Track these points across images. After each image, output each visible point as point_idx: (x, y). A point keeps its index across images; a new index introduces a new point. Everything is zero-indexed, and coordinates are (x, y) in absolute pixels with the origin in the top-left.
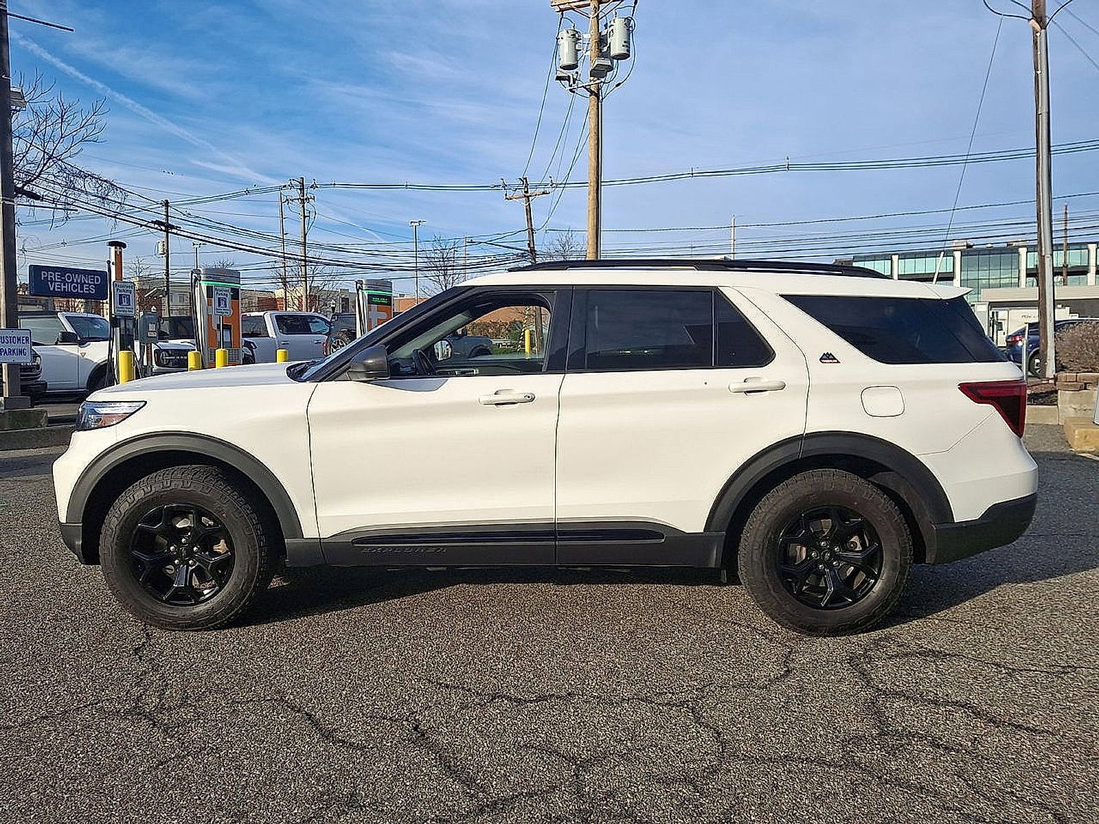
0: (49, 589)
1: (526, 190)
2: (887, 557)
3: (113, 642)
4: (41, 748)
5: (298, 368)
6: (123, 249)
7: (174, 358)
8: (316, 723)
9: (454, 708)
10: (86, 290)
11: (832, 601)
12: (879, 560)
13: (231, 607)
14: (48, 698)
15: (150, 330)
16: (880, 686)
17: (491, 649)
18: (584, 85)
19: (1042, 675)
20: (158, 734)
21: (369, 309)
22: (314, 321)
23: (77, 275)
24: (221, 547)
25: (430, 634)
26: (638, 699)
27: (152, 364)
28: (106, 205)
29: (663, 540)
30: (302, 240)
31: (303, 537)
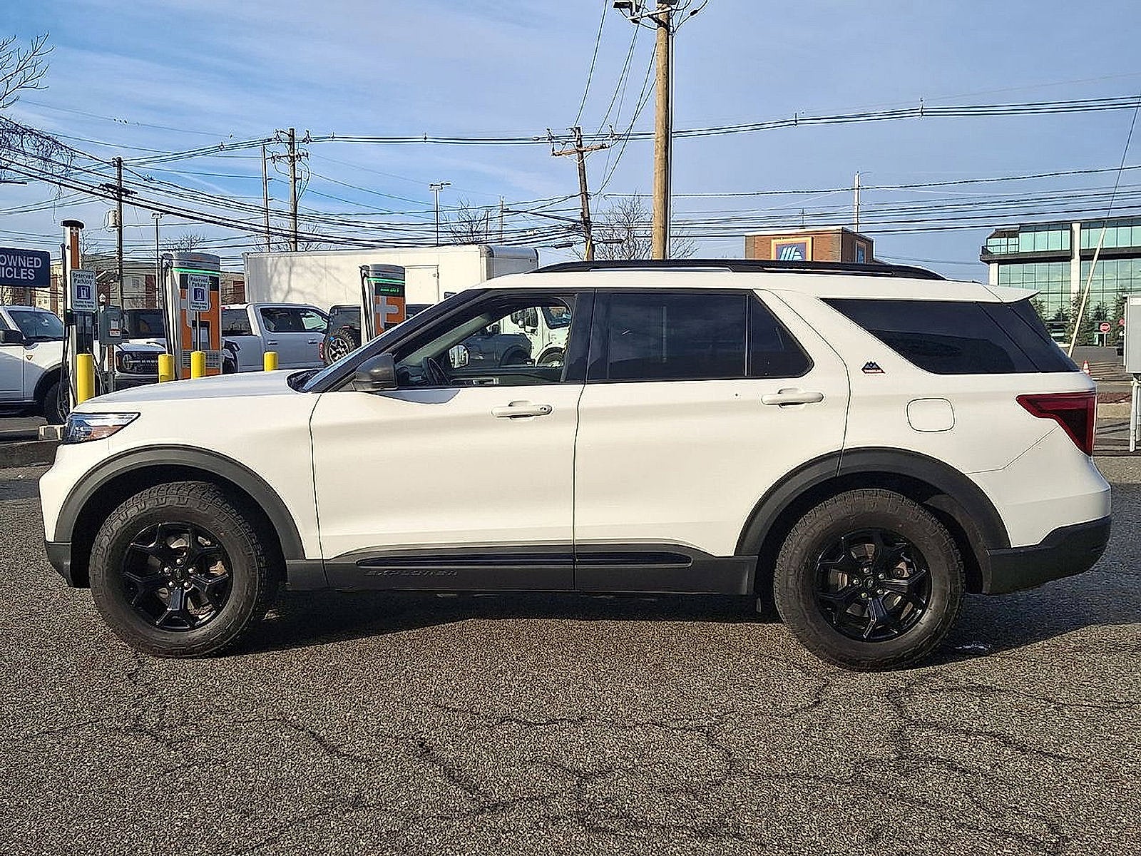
0: (27, 618)
1: (579, 143)
2: (935, 585)
3: (104, 668)
4: (49, 757)
5: (300, 378)
6: (80, 230)
7: (139, 361)
8: (321, 740)
9: (461, 729)
10: (24, 276)
11: (875, 632)
12: (927, 588)
13: (229, 633)
14: (46, 715)
15: (112, 328)
16: (913, 717)
17: (503, 678)
18: (650, 13)
19: (1093, 709)
20: (162, 749)
21: (377, 302)
22: (308, 314)
23: (12, 257)
24: (218, 569)
25: (440, 663)
26: (653, 724)
27: (114, 370)
28: (48, 168)
29: (690, 564)
30: (291, 210)
31: (305, 559)
